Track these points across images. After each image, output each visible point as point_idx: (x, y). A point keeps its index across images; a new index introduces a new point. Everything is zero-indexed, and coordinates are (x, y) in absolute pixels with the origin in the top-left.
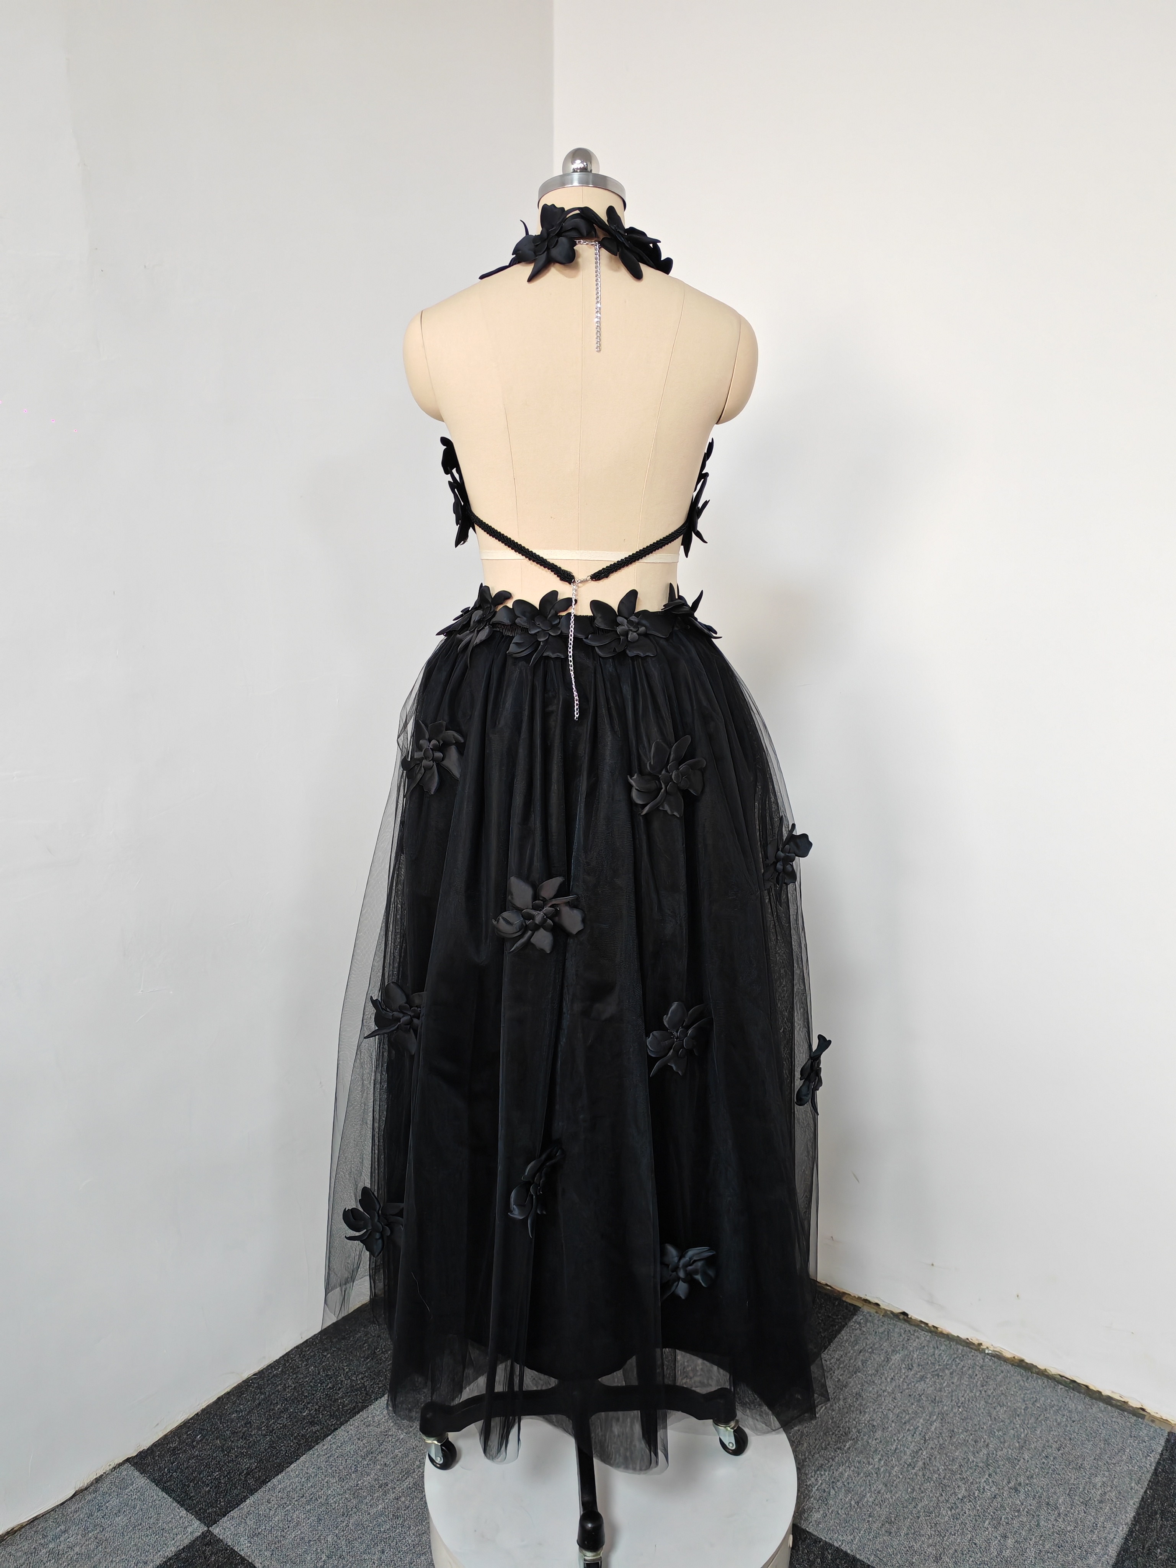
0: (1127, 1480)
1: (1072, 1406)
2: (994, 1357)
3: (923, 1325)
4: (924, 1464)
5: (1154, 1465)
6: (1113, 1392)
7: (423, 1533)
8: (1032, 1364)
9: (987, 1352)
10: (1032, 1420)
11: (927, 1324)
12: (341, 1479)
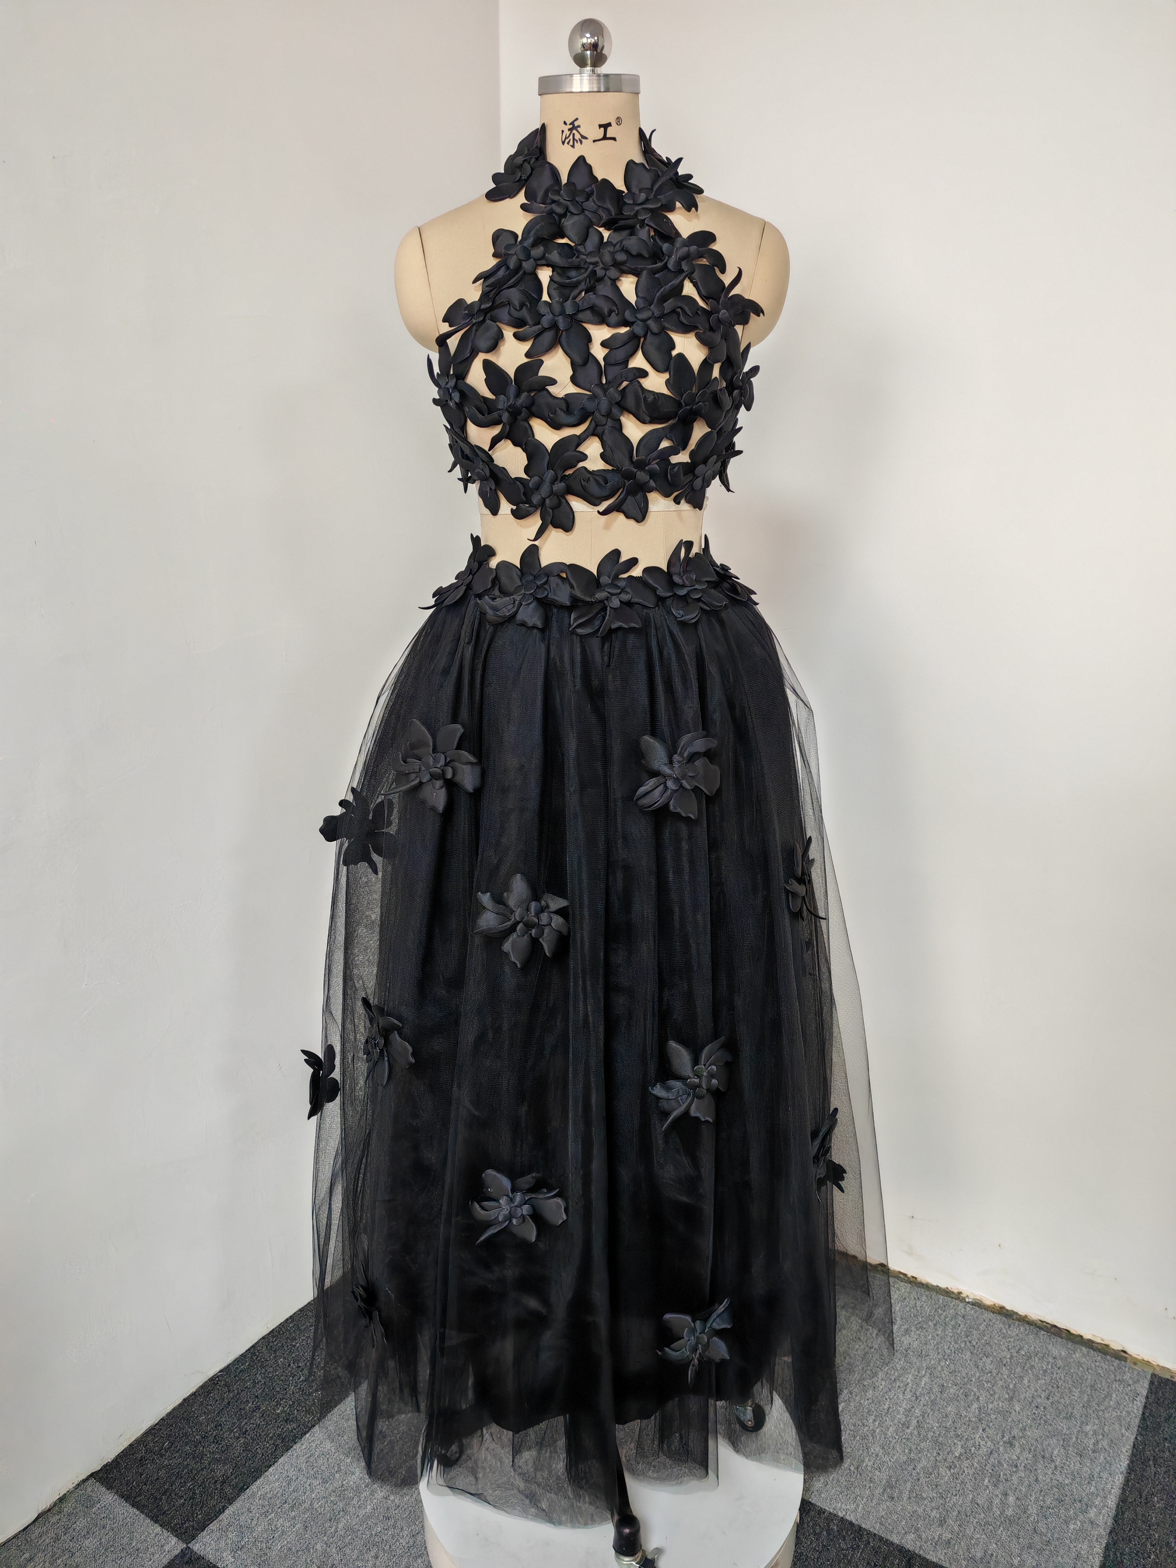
0: (1117, 1427)
1: (1055, 1352)
2: (975, 1306)
3: (902, 1276)
4: (918, 1422)
5: (1141, 1410)
6: (1094, 1336)
7: (417, 1534)
8: (1013, 1311)
9: (967, 1300)
10: (1019, 1370)
11: (905, 1275)
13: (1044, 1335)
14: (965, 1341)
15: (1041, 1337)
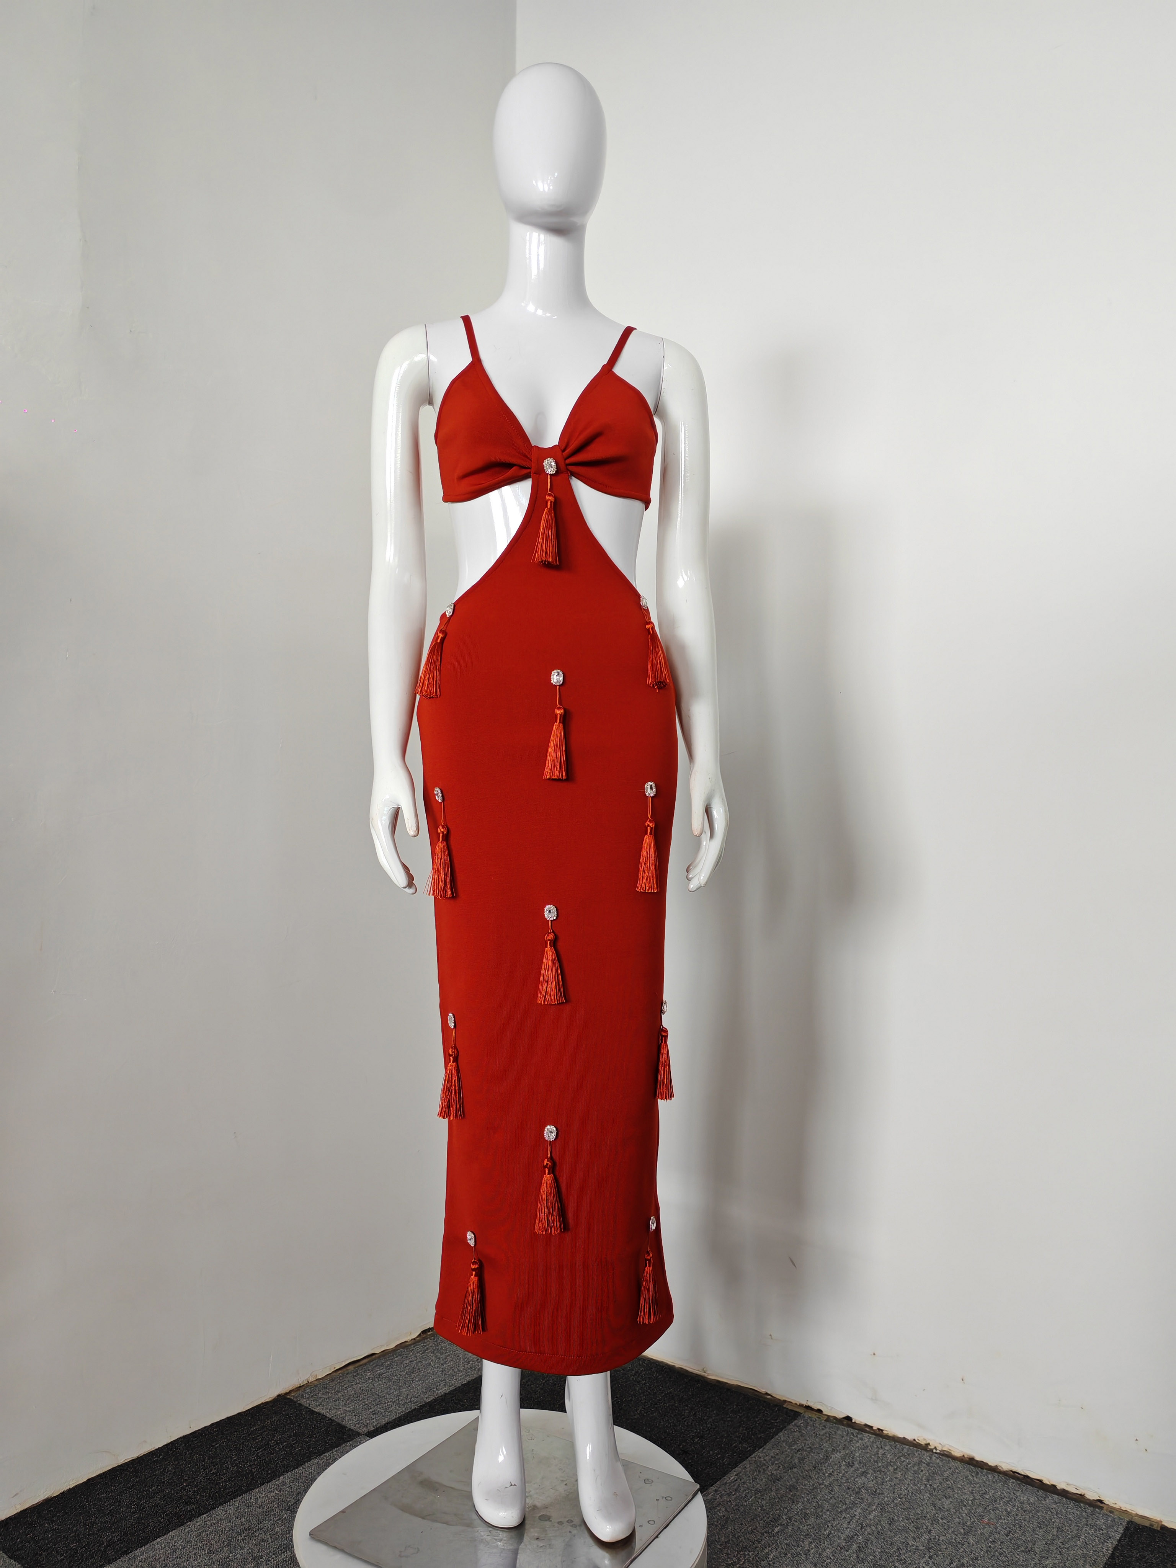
1: (1024, 1498)
2: (942, 1456)
3: (868, 1428)
5: (1111, 1549)
6: (1068, 1486)
8: (983, 1462)
9: (934, 1451)
13: (1013, 1483)
14: (925, 1485)
15: (1010, 1484)
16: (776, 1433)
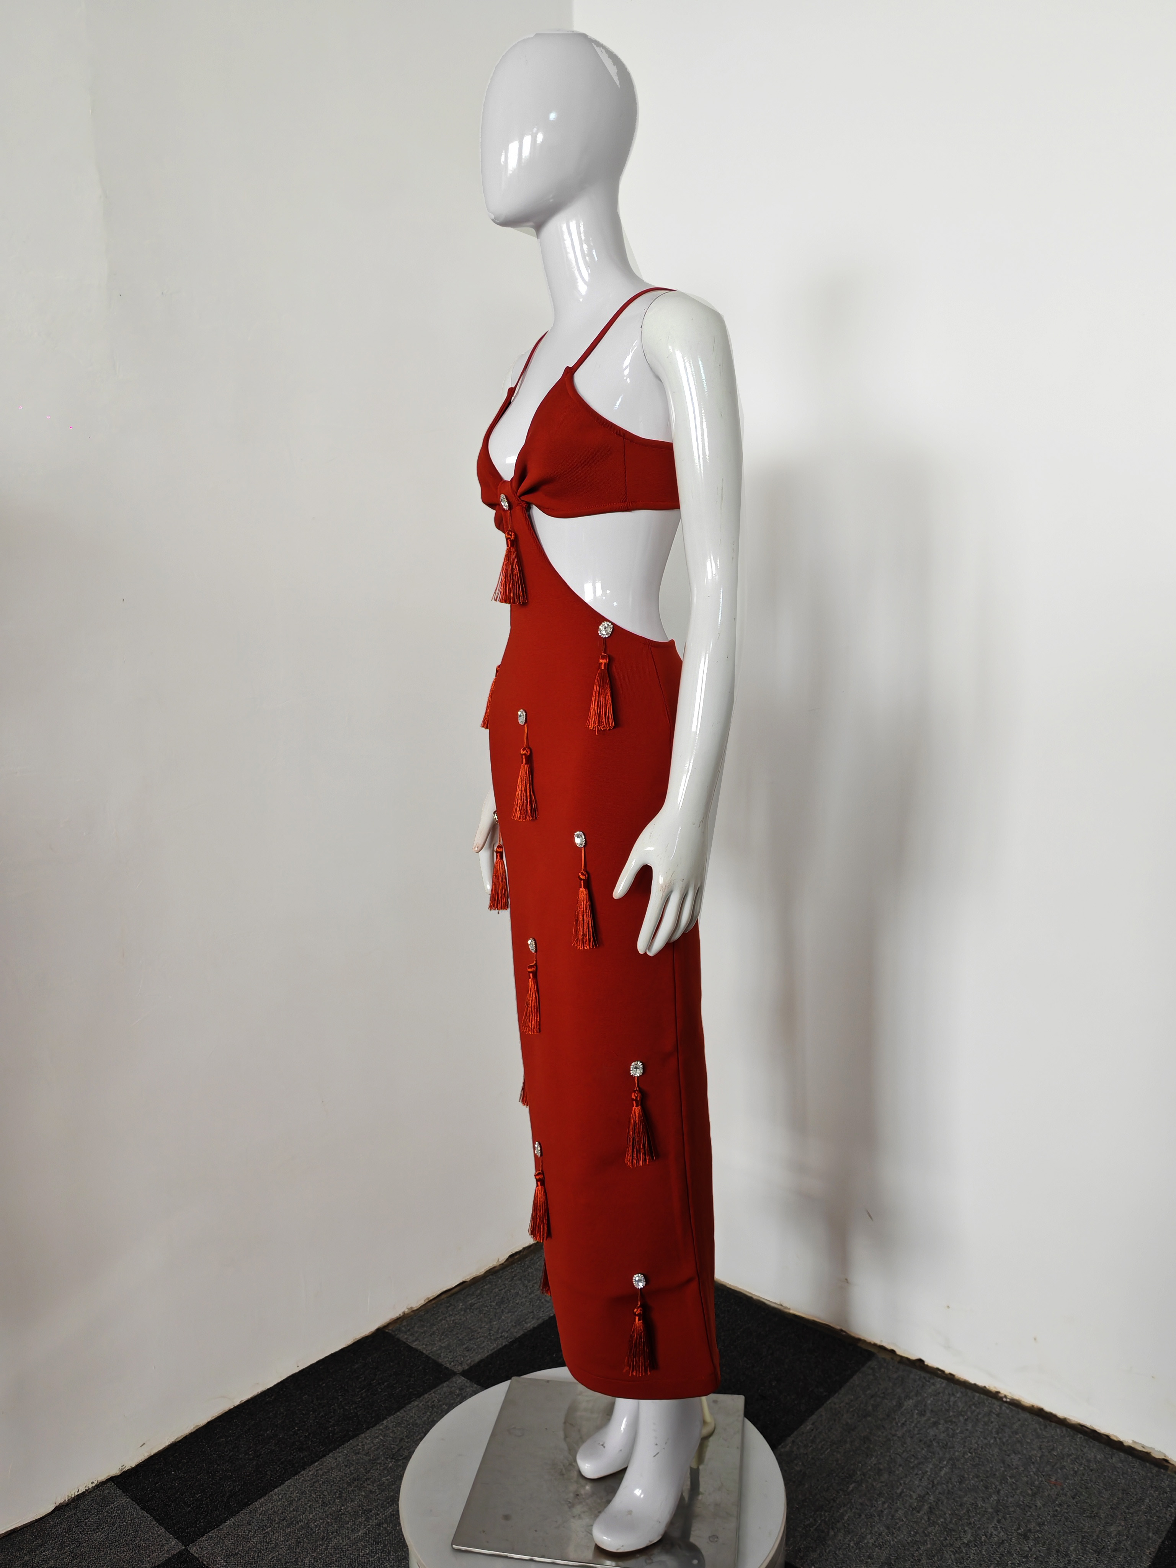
2: (1012, 1405)
3: (939, 1372)
6: (1135, 1442)
8: (1051, 1413)
9: (1004, 1400)
11: (943, 1372)
12: (324, 1504)
13: (1081, 1438)
15: (1078, 1440)
16: (851, 1376)
